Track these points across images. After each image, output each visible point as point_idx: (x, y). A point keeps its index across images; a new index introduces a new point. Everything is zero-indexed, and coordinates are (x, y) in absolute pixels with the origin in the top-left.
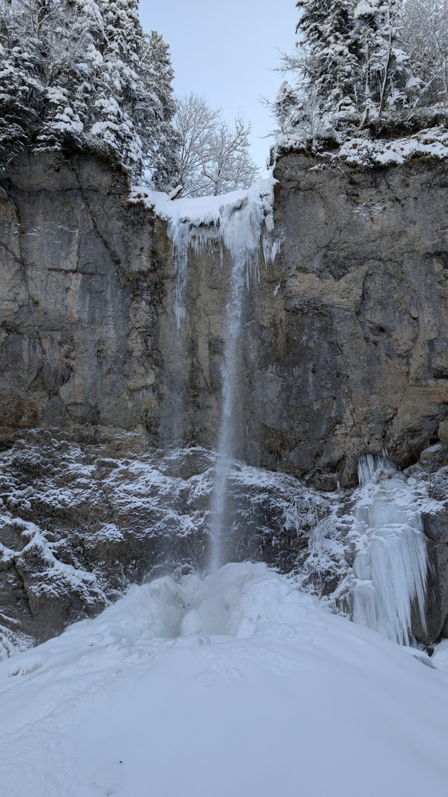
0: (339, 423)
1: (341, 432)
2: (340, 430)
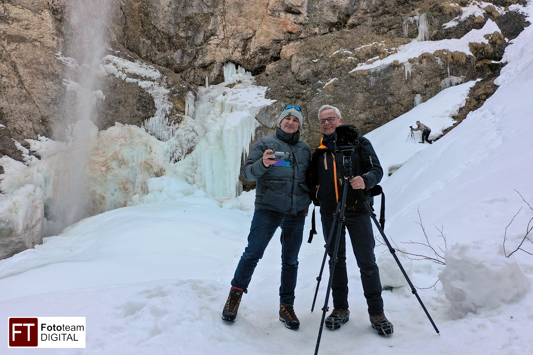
1: (214, 43)
2: (214, 41)
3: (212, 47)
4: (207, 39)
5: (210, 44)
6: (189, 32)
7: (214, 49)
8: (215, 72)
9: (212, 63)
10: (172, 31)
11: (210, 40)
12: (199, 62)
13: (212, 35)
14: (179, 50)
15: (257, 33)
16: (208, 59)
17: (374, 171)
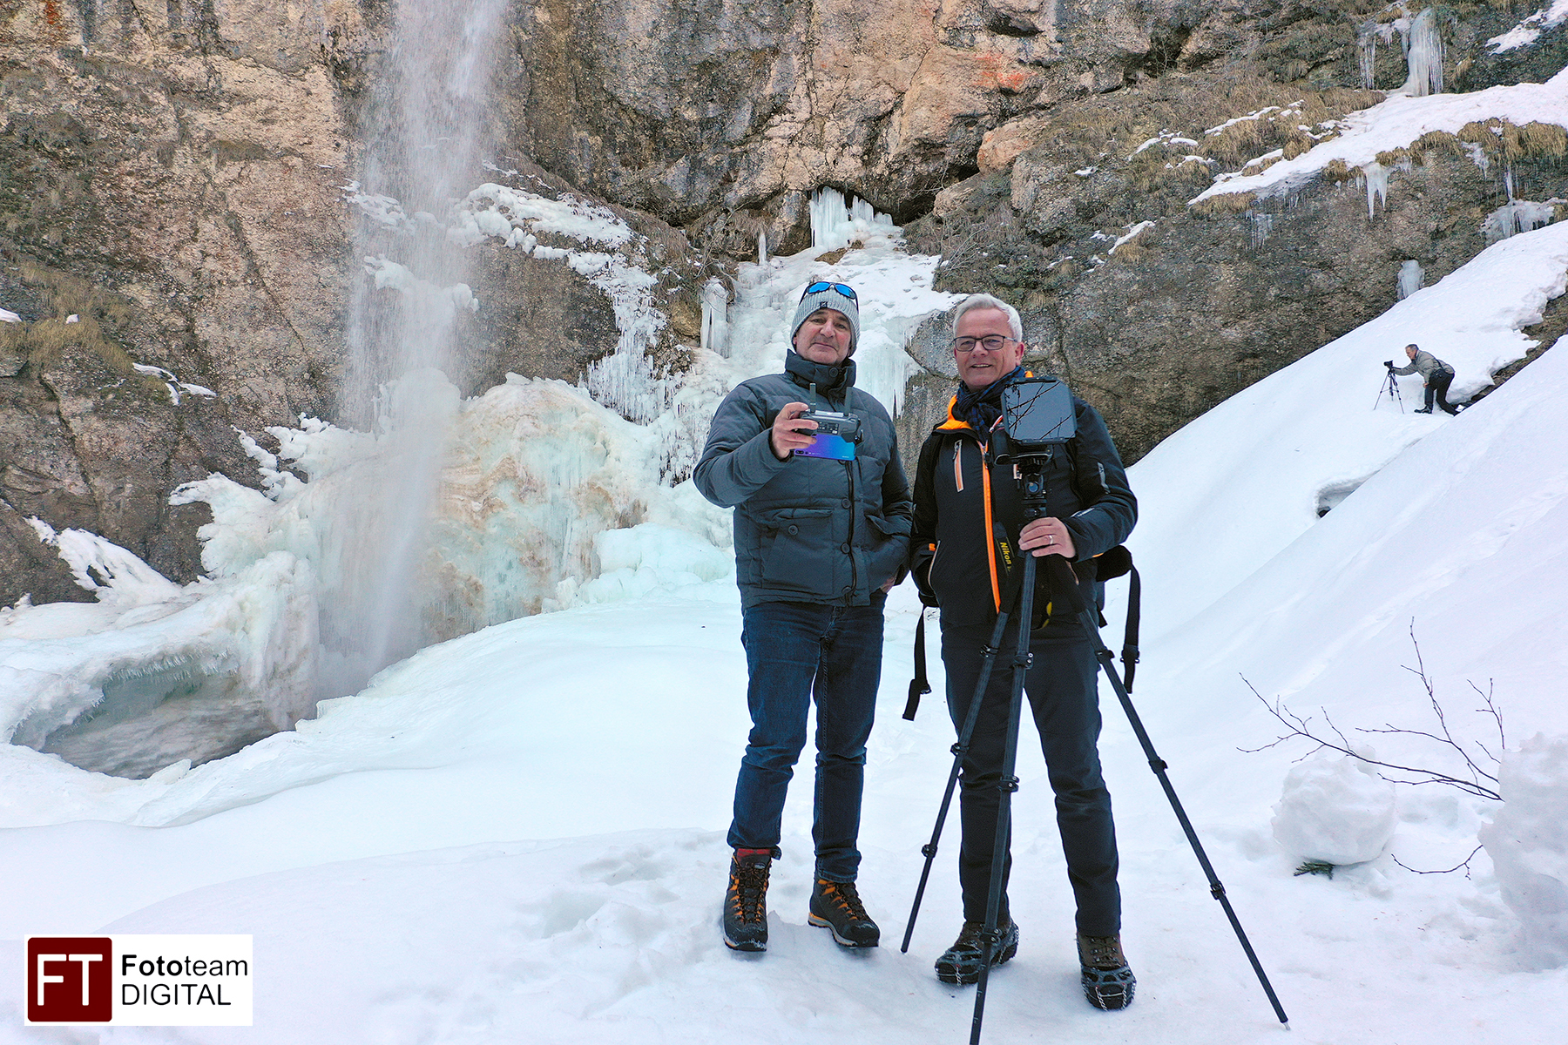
0: (777, 110)
1: (782, 133)
2: (781, 128)
3: (775, 146)
4: (760, 124)
5: (770, 139)
6: (711, 105)
7: (782, 152)
8: (786, 218)
9: (777, 192)
10: (661, 107)
11: (771, 126)
12: (740, 191)
13: (776, 112)
14: (681, 161)
15: (907, 98)
16: (765, 181)
17: (1108, 505)
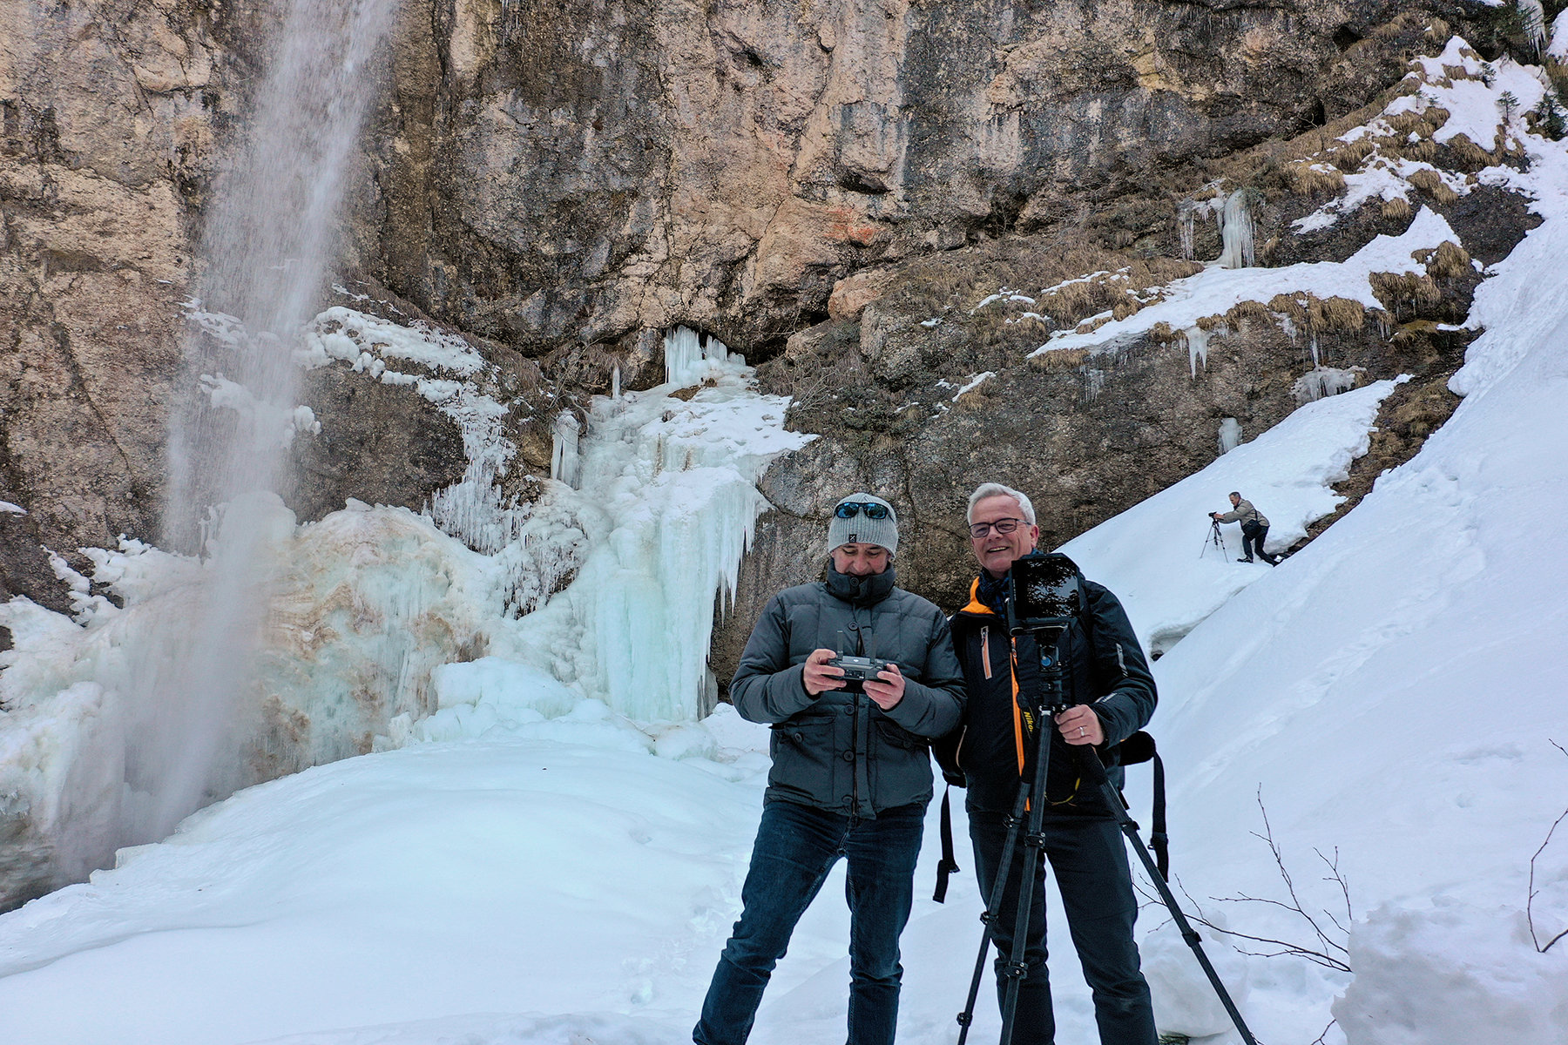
0: (635, 250)
1: (638, 272)
2: (638, 267)
3: (632, 284)
4: (617, 263)
5: (627, 277)
6: (569, 242)
7: (638, 290)
8: (640, 355)
9: (633, 328)
10: (519, 240)
11: (628, 265)
12: (595, 326)
13: (633, 252)
14: (537, 294)
15: (762, 246)
16: (620, 317)
17: (1129, 690)
